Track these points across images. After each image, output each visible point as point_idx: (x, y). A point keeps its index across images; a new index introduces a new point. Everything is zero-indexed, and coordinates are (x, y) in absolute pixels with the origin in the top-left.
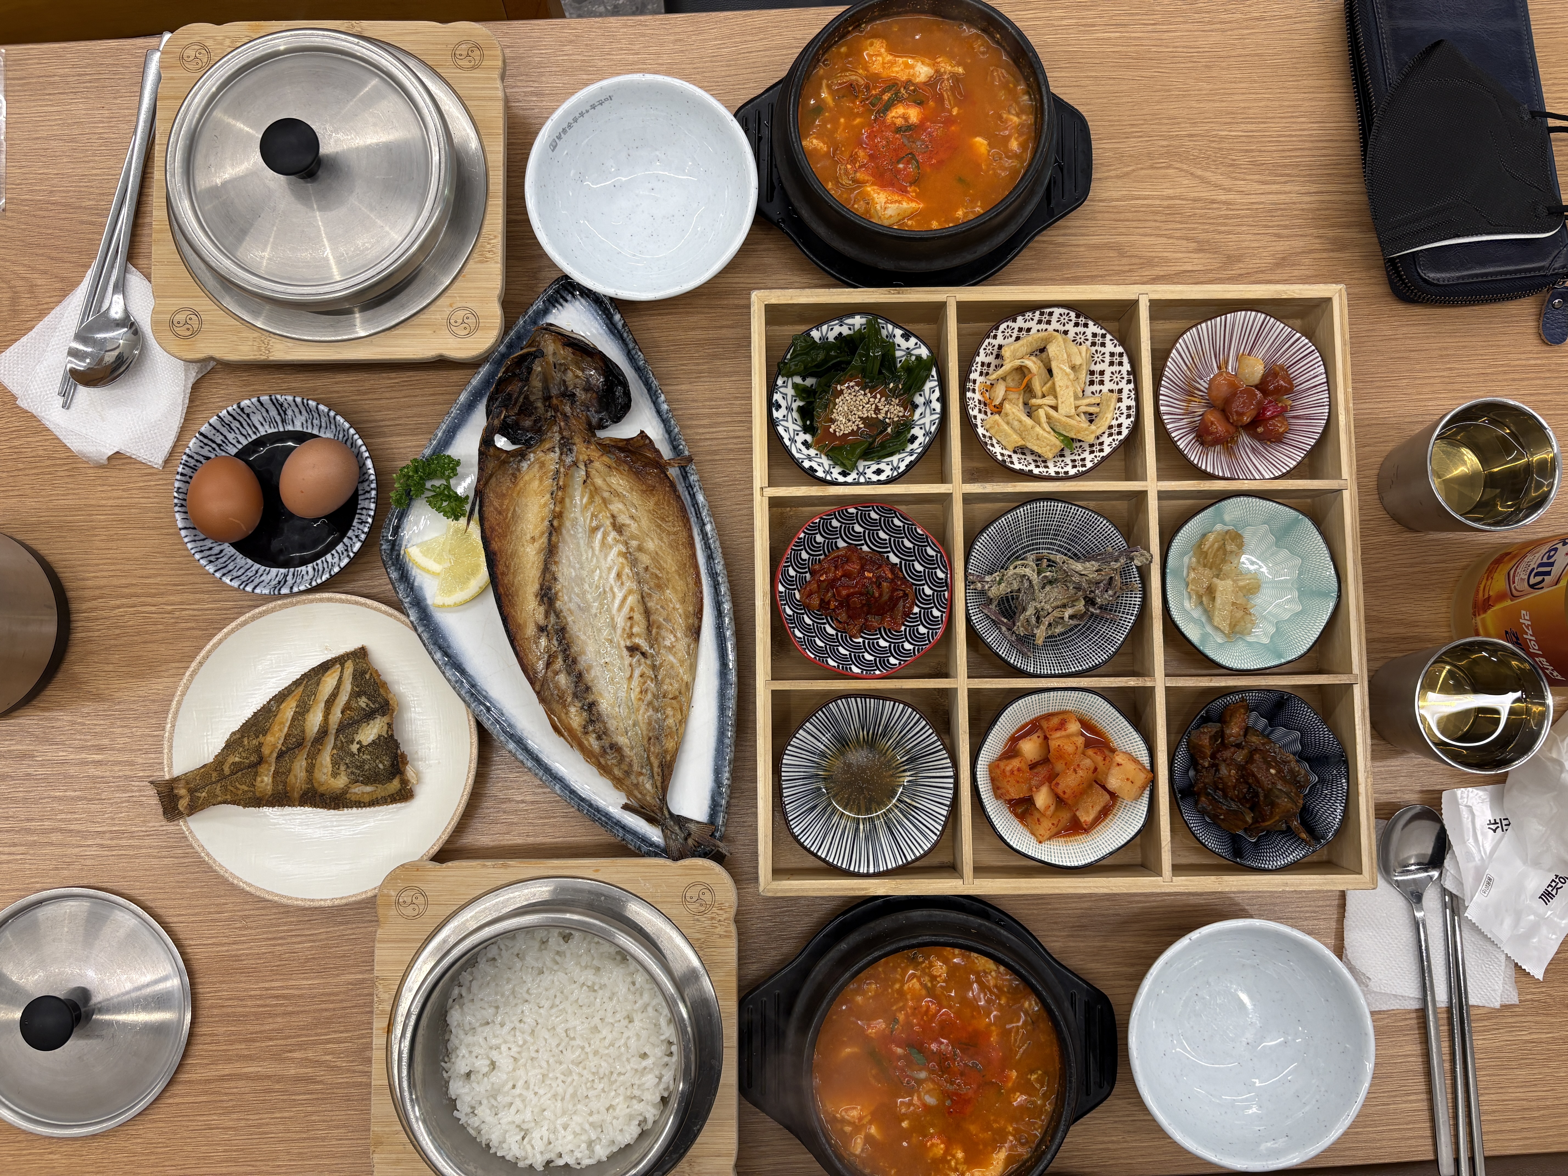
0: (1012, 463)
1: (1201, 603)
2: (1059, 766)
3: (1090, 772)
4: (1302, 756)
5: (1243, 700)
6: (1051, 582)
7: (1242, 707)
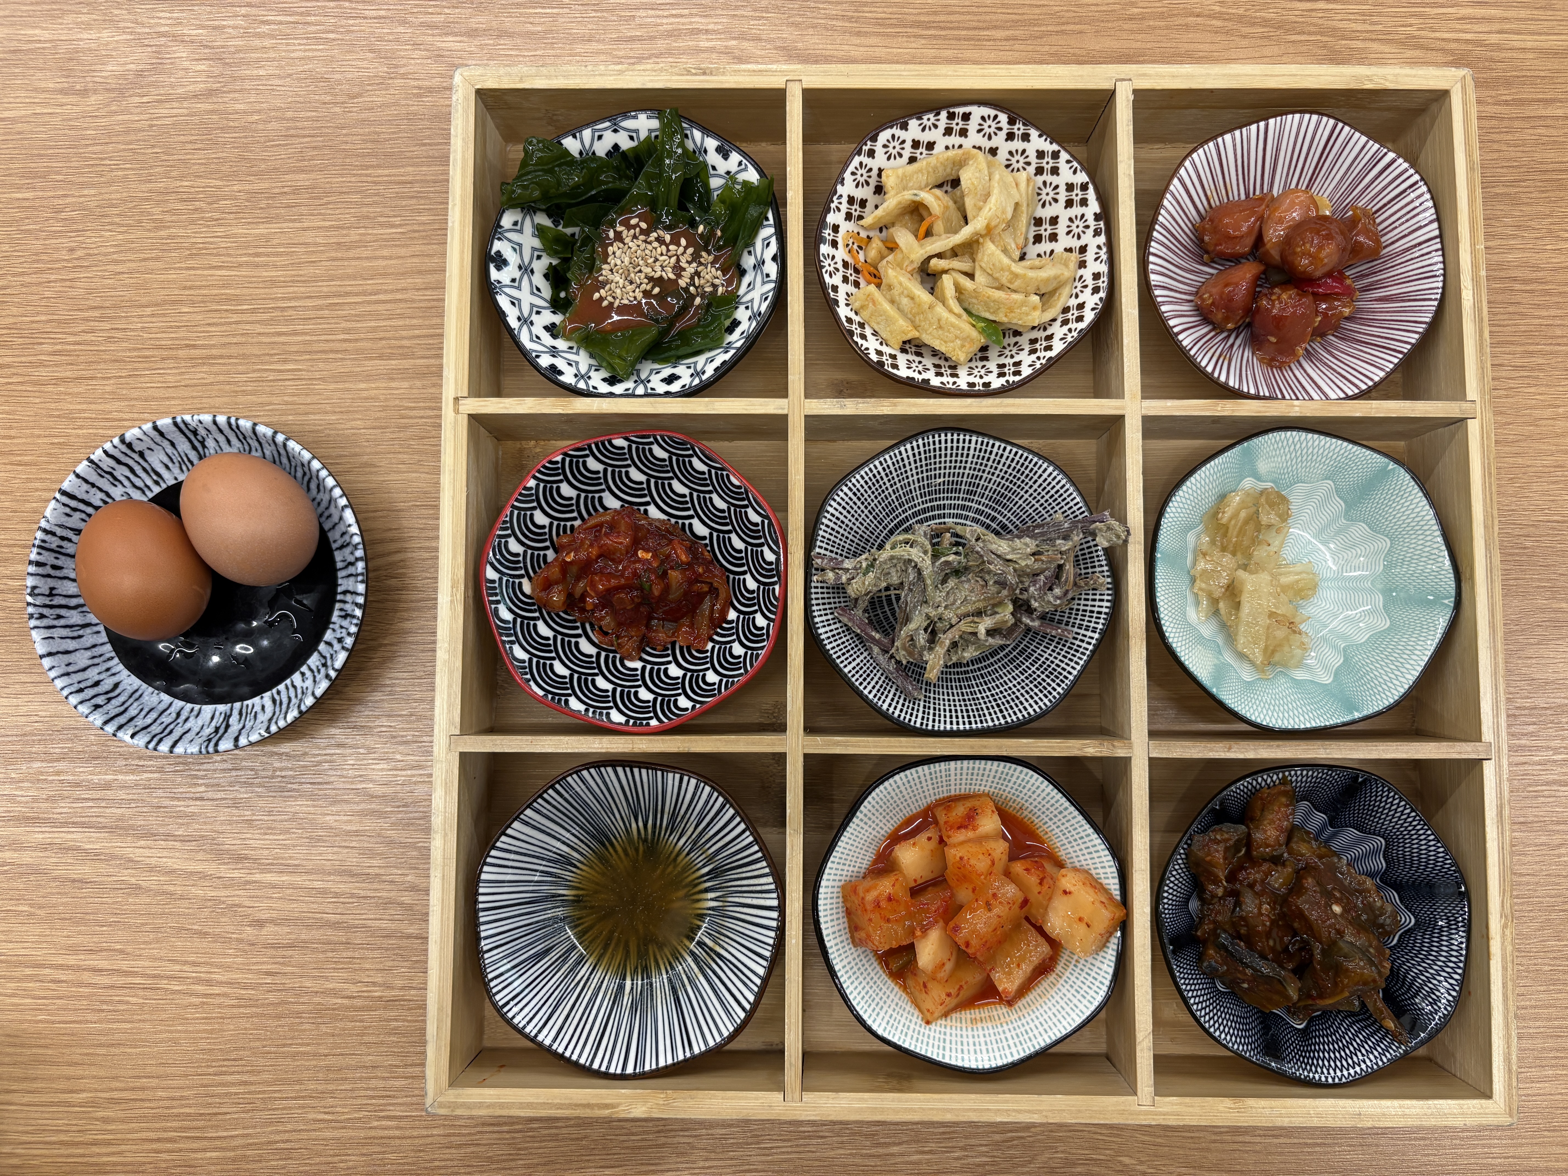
0: (895, 366)
1: (1216, 612)
2: (963, 894)
3: (1016, 907)
4: (1388, 880)
5: (1284, 781)
6: (957, 572)
7: (1285, 793)
